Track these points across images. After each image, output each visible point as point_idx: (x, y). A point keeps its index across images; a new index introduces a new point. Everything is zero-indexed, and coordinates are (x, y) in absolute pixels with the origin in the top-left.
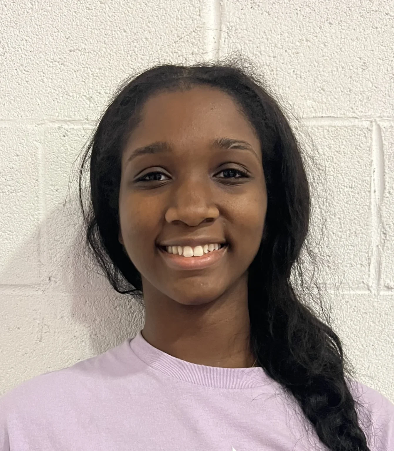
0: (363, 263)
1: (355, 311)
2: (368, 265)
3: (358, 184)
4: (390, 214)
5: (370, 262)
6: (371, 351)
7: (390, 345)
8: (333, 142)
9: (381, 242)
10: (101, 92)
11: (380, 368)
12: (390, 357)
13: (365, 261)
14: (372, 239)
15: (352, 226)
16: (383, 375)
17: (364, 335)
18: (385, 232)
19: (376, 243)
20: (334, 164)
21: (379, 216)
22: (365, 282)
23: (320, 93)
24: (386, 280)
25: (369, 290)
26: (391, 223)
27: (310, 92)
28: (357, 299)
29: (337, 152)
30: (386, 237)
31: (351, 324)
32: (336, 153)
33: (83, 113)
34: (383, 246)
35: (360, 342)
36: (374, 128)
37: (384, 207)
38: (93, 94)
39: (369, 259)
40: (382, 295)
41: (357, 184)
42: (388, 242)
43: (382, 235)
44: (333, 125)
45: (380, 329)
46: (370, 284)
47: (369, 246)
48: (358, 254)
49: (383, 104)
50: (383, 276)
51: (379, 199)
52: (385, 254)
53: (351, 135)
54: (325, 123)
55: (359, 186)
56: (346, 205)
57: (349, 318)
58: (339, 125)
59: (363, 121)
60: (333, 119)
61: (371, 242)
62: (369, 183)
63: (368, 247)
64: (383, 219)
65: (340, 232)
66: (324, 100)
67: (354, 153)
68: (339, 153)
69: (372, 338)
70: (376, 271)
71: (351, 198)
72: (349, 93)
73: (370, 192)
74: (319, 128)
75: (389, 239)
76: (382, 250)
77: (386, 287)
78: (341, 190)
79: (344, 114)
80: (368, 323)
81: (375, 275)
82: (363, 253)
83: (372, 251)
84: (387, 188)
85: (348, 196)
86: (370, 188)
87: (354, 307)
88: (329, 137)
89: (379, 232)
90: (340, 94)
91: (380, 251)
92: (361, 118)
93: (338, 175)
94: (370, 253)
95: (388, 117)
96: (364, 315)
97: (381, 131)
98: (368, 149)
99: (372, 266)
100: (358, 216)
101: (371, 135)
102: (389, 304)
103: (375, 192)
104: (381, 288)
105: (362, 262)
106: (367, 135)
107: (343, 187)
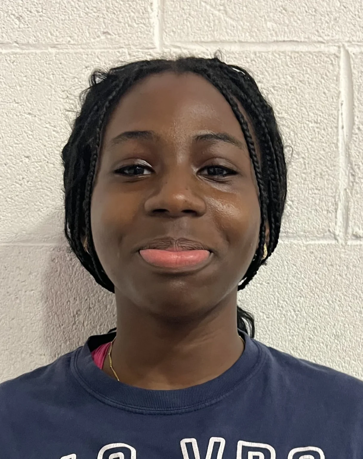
0: (330, 209)
1: (320, 263)
2: (334, 211)
3: (324, 118)
4: (359, 153)
5: (336, 207)
6: (337, 308)
7: (358, 301)
8: (296, 71)
9: (349, 185)
10: (32, 11)
11: (347, 325)
12: (357, 314)
13: (332, 206)
14: (339, 181)
15: (317, 167)
16: (350, 333)
17: (330, 289)
18: (353, 173)
19: (344, 185)
20: (297, 96)
21: (347, 155)
22: (331, 231)
23: (282, 13)
24: (354, 228)
25: (336, 239)
26: (360, 164)
27: (271, 12)
28: (323, 249)
29: (300, 81)
30: (354, 179)
31: (315, 278)
32: (299, 83)
33: (12, 35)
34: (352, 189)
35: (326, 297)
36: (342, 55)
37: (353, 145)
38: (23, 13)
39: (336, 204)
40: (350, 245)
41: (322, 119)
42: (357, 185)
43: (351, 177)
44: (297, 50)
45: (347, 282)
46: (337, 233)
47: (336, 190)
48: (324, 199)
49: (353, 27)
50: (350, 223)
51: (347, 136)
52: (354, 198)
53: (316, 62)
54: (288, 48)
55: (325, 121)
56: (311, 143)
57: (314, 271)
58: (304, 51)
59: (330, 46)
60: (296, 43)
61: (339, 185)
62: (336, 118)
63: (334, 190)
64: (352, 158)
65: (304, 173)
66: (287, 22)
67: (320, 83)
68: (303, 83)
69: (339, 292)
70: (343, 218)
71: (317, 135)
72: (314, 13)
73: (337, 128)
74: (281, 54)
75: (358, 181)
76: (350, 194)
77: (354, 235)
78: (305, 125)
79: (309, 38)
80: (335, 276)
81: (342, 222)
82: (329, 198)
83: (339, 196)
84: (356, 123)
85: (313, 133)
86: (338, 124)
87: (319, 259)
88: (291, 65)
89: (347, 174)
90: (304, 15)
91: (348, 195)
92: (328, 43)
93: (302, 108)
94: (337, 197)
95: (358, 42)
96: (330, 267)
97: (349, 58)
98: (335, 78)
99: (339, 212)
100: (324, 155)
101: (339, 63)
102: (357, 256)
103: (343, 128)
104: (349, 237)
105: (328, 208)
106: (334, 62)
107: (308, 122)
